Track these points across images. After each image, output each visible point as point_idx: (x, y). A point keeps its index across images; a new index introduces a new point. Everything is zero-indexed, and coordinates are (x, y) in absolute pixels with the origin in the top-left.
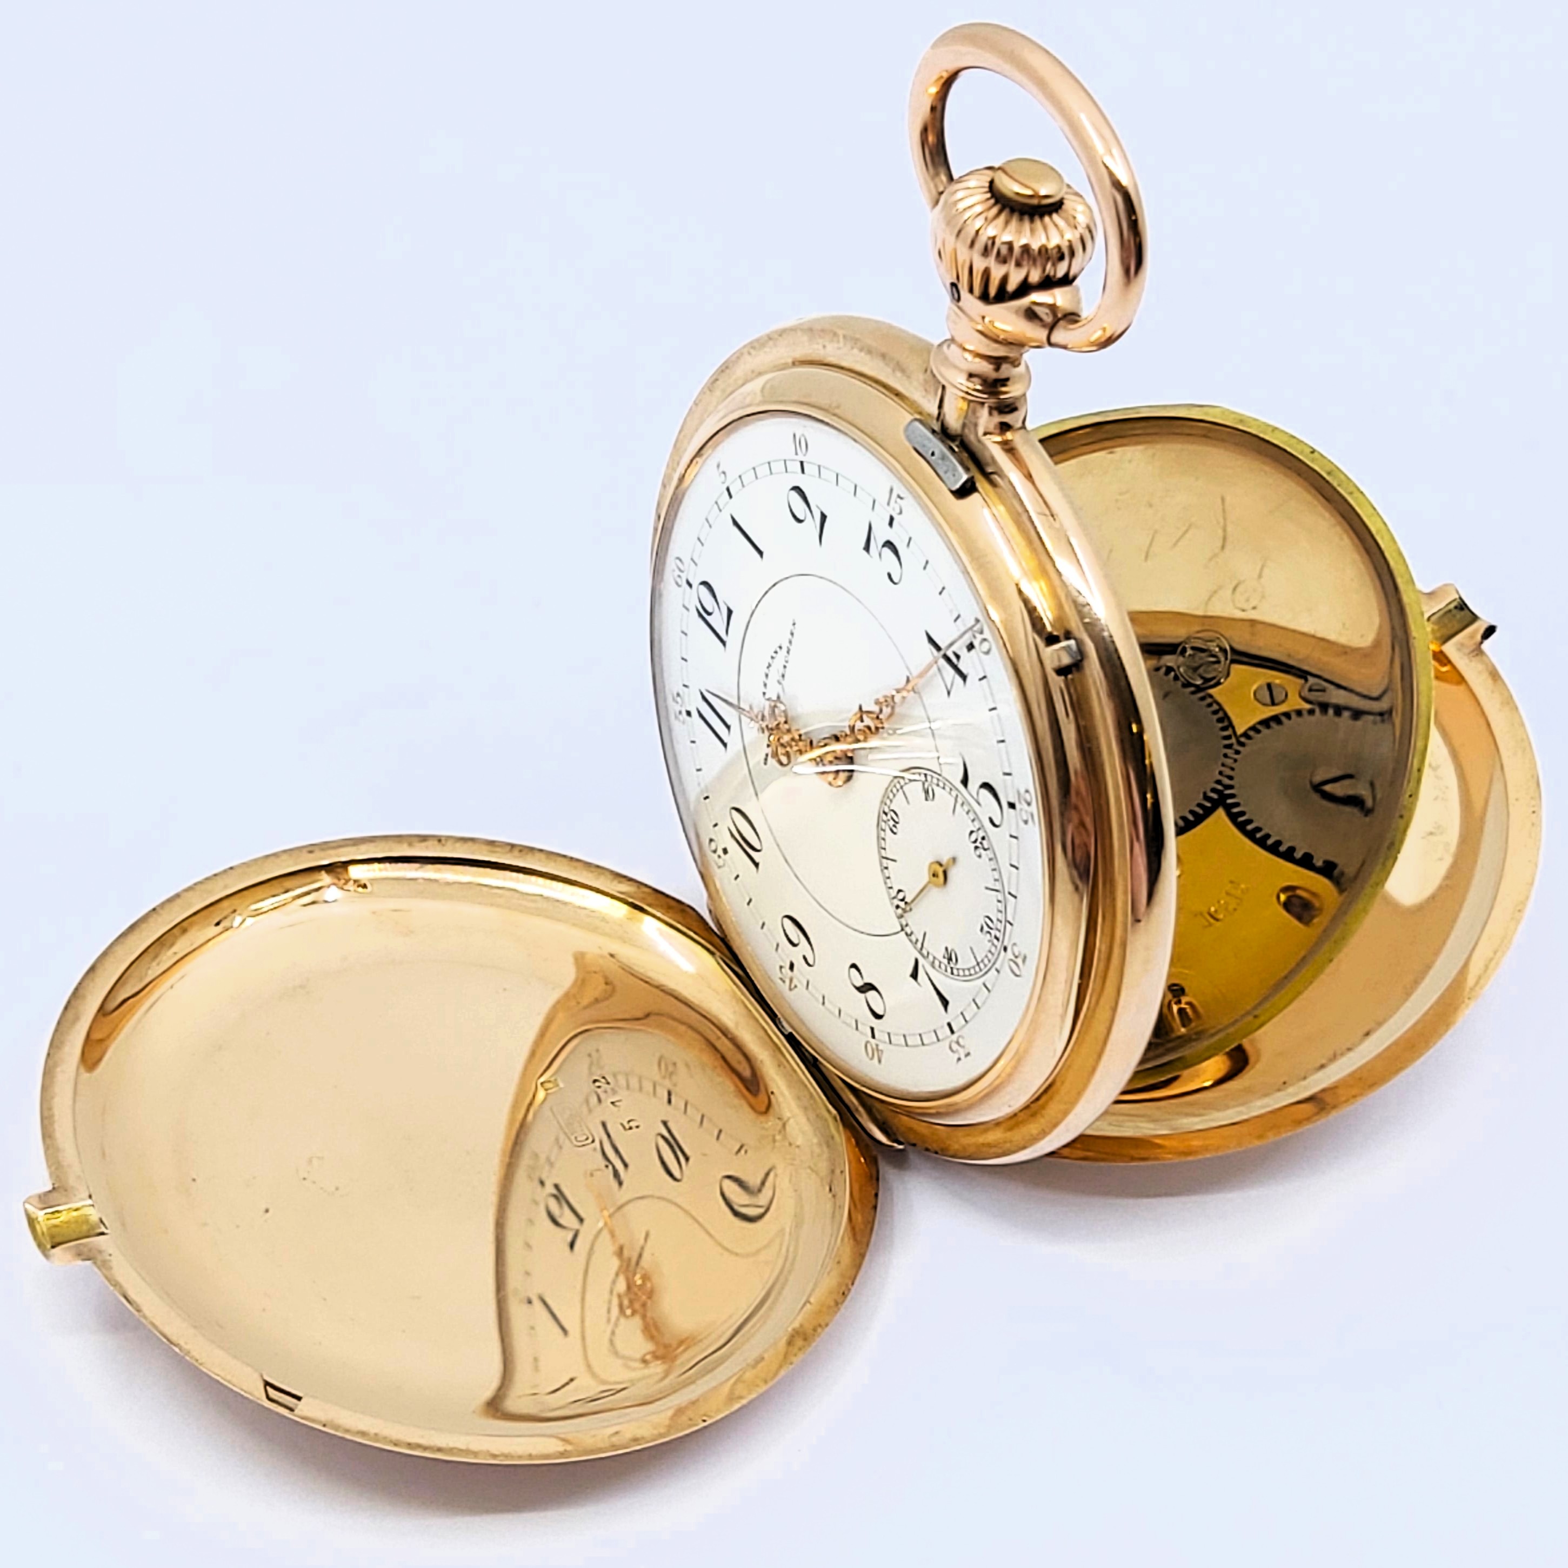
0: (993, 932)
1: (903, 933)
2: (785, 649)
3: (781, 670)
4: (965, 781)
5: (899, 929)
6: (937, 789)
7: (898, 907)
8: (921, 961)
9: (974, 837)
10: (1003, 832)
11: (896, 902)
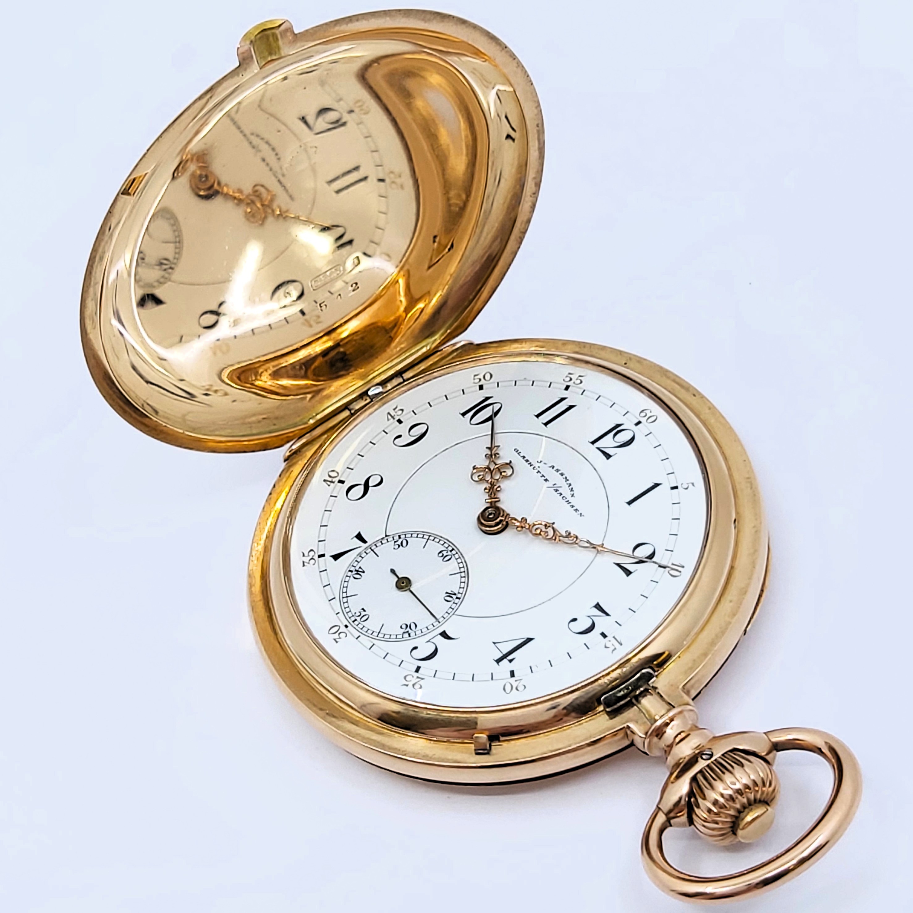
0: (358, 619)
1: (384, 536)
2: (569, 498)
3: (561, 491)
4: (444, 635)
5: (388, 534)
6: (450, 604)
7: (400, 537)
8: (364, 546)
9: (413, 626)
10: (406, 656)
11: (403, 537)
